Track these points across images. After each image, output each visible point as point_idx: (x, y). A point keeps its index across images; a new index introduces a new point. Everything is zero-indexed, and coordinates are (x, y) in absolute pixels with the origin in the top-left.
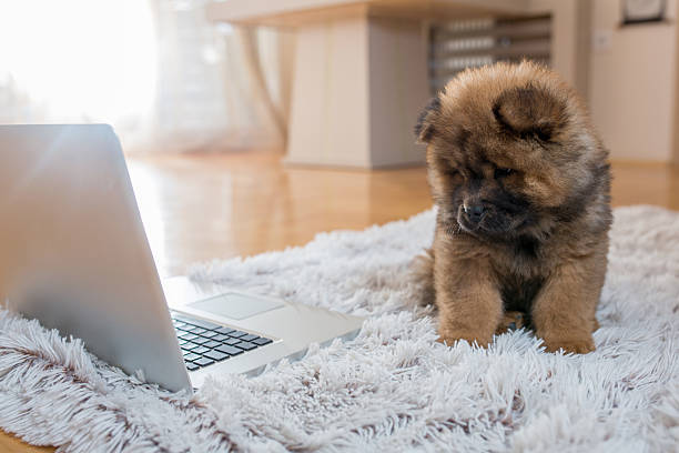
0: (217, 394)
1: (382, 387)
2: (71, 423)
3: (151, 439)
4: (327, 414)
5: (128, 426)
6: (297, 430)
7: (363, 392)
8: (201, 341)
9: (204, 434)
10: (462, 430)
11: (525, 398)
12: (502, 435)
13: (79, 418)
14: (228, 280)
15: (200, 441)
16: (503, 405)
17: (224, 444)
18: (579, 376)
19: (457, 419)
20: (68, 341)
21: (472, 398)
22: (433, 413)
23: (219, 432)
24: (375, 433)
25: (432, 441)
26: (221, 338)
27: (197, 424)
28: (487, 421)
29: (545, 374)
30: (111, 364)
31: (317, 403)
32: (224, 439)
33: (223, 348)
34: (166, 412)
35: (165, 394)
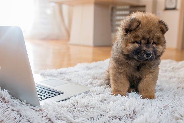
0: (48, 108)
1: (96, 106)
2: (3, 115)
3: (28, 120)
4: (80, 114)
5: (21, 116)
6: (71, 118)
7: (90, 108)
8: (43, 92)
9: (43, 119)
10: (118, 119)
11: (137, 111)
12: (130, 121)
13: (6, 113)
14: (52, 75)
15: (43, 120)
16: (130, 113)
17: (50, 122)
18: (152, 105)
19: (117, 116)
20: (4, 91)
21: (122, 110)
22: (111, 114)
23: (48, 118)
24: (94, 120)
25: (110, 122)
26: (49, 91)
27: (42, 116)
28: (126, 117)
29: (142, 104)
30: (16, 98)
31: (77, 111)
32: (49, 120)
33: (50, 94)
34: (32, 112)
35: (32, 107)
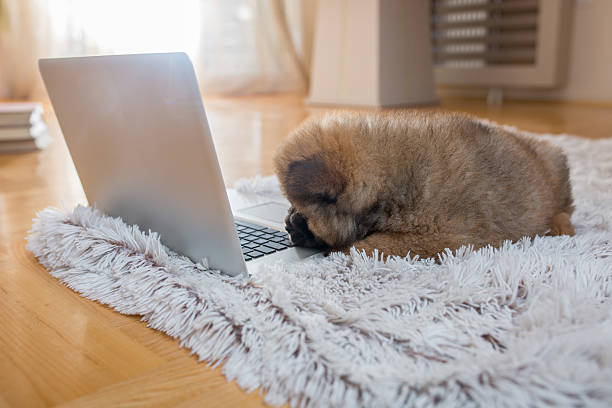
0: (270, 277)
1: (406, 274)
2: (153, 298)
3: (218, 311)
4: (361, 295)
5: (198, 300)
6: (337, 307)
7: (390, 279)
8: (251, 238)
9: (261, 307)
10: (474, 311)
11: (528, 286)
12: (510, 316)
13: (159, 293)
14: (269, 192)
15: (259, 312)
16: (509, 292)
17: (278, 316)
18: (575, 271)
19: (471, 302)
20: (147, 234)
21: (482, 285)
22: (451, 296)
23: (273, 306)
24: (402, 311)
25: (450, 318)
26: (268, 236)
27: (255, 300)
28: (496, 304)
29: (544, 269)
30: (180, 254)
31: (351, 286)
32: (277, 312)
33: (270, 244)
34: (229, 290)
35: (226, 278)
